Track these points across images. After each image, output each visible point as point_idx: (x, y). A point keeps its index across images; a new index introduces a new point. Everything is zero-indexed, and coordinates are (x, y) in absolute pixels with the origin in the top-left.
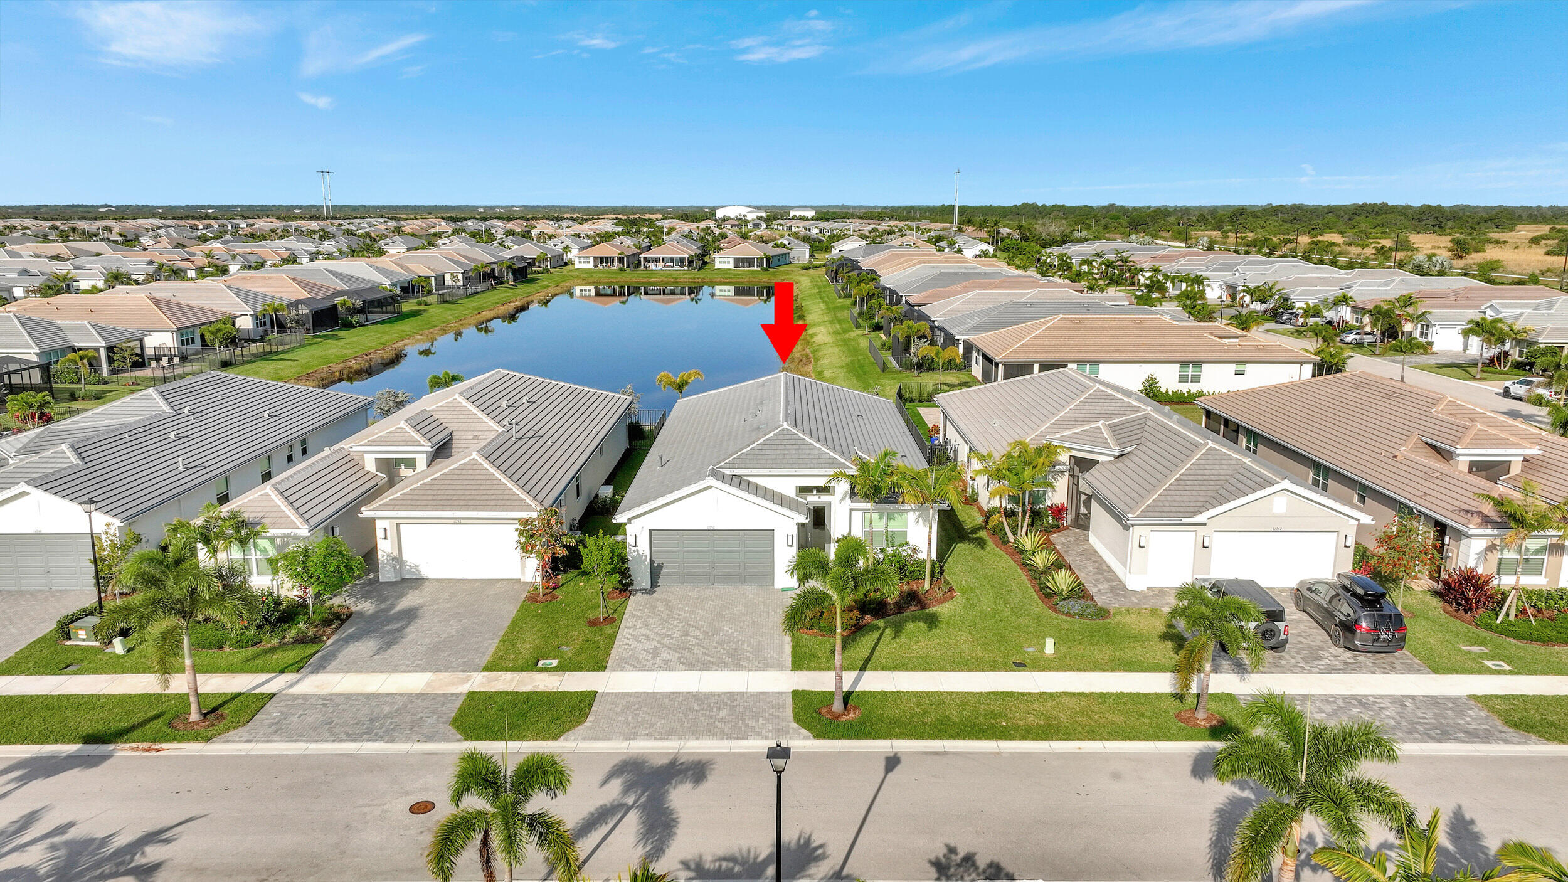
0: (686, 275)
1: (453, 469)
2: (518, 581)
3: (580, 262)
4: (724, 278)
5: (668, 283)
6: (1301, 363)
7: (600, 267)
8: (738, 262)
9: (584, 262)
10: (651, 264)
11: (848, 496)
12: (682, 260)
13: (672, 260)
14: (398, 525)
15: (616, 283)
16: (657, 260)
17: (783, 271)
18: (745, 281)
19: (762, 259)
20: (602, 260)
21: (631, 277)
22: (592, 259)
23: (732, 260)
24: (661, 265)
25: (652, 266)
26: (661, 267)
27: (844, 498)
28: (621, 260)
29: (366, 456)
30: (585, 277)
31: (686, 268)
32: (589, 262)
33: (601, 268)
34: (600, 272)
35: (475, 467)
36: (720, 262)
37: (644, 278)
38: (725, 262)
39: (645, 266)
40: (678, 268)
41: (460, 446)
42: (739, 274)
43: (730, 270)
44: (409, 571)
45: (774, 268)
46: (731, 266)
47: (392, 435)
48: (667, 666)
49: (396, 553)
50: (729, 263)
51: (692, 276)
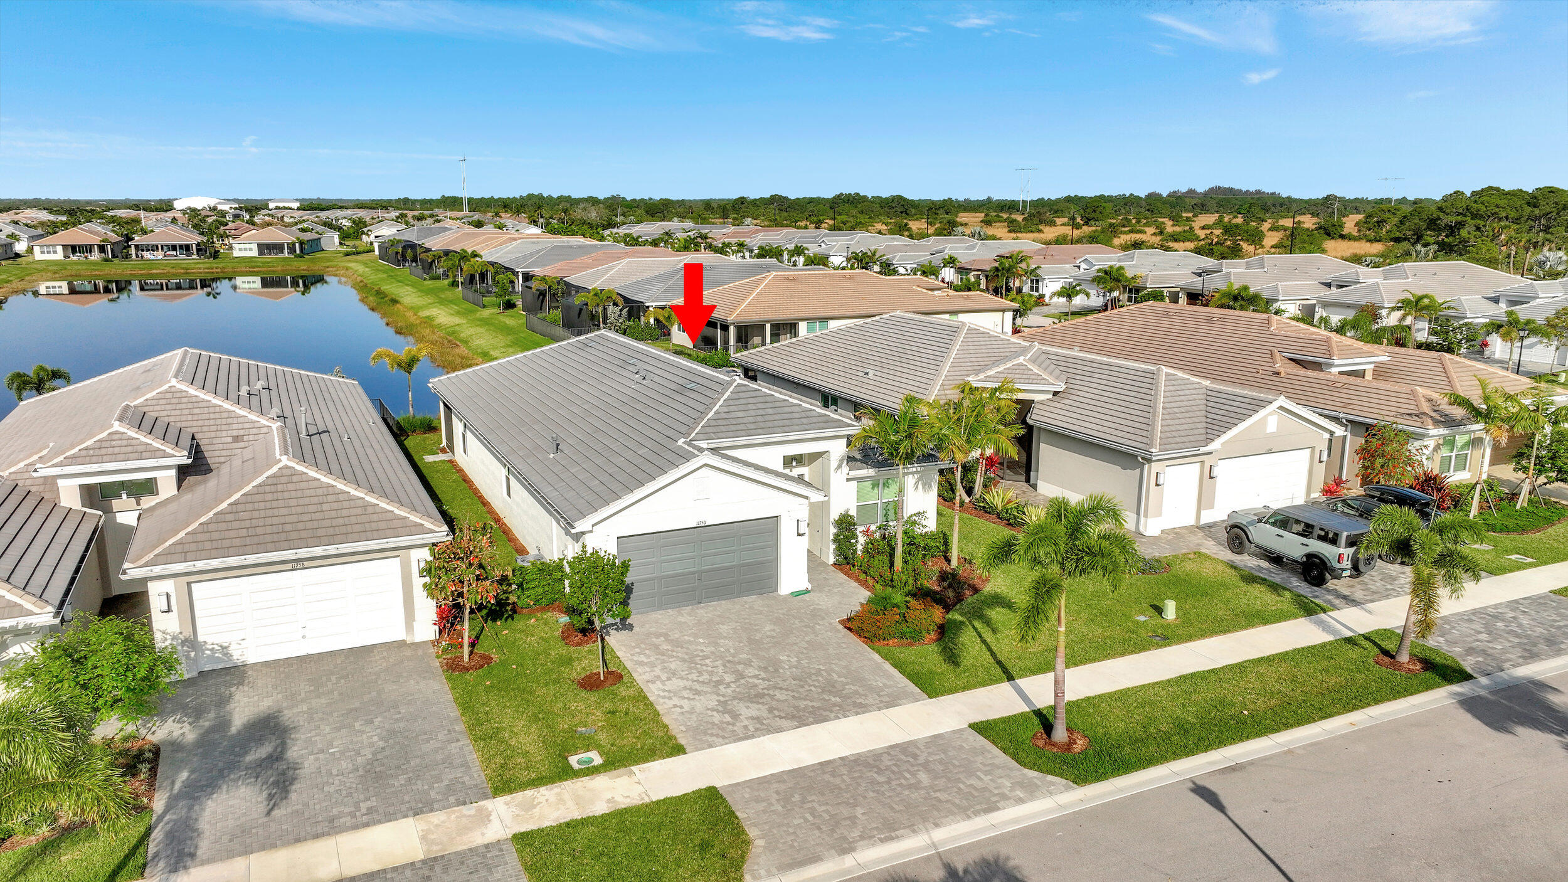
0: (198, 265)
1: (260, 485)
2: (402, 644)
3: (42, 252)
4: (247, 267)
5: (175, 275)
6: (1004, 311)
7: (73, 258)
8: (264, 248)
9: (49, 252)
10: (144, 253)
11: (845, 462)
12: (187, 248)
13: (174, 248)
14: (189, 584)
15: (99, 277)
16: (155, 248)
17: (319, 258)
18: (278, 270)
19: (294, 244)
20: (74, 249)
21: (118, 269)
22: (60, 249)
23: (255, 247)
24: (159, 255)
25: (147, 255)
26: (160, 257)
27: (839, 466)
28: (102, 249)
29: (61, 483)
30: (53, 270)
31: (195, 257)
32: (55, 252)
33: (75, 258)
34: (76, 263)
35: (295, 479)
36: (240, 249)
37: (141, 269)
38: (245, 249)
39: (137, 256)
40: (183, 257)
41: (217, 453)
42: (268, 262)
43: (255, 257)
44: (211, 658)
45: (308, 254)
46: (255, 253)
47: (105, 444)
48: (763, 728)
49: (188, 633)
50: (251, 249)
51: (208, 265)
